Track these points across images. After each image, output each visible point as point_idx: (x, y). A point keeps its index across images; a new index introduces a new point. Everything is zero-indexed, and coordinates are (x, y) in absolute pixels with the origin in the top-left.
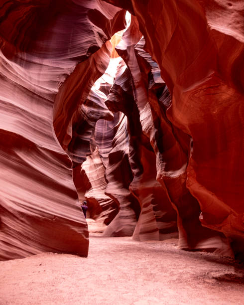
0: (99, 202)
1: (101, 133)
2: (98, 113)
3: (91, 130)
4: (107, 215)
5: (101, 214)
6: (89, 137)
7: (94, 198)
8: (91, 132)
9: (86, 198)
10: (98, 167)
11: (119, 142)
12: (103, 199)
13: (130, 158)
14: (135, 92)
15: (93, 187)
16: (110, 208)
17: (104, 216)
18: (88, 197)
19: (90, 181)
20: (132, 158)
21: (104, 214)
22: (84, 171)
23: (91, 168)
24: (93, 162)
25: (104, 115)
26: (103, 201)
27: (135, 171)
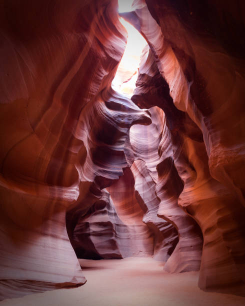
0: (159, 227)
1: (146, 145)
2: (130, 116)
3: (124, 138)
4: (170, 243)
5: (163, 242)
6: (123, 146)
7: (152, 223)
8: (124, 140)
9: (144, 222)
10: (151, 185)
11: (164, 149)
12: (163, 223)
13: (175, 161)
14: (160, 64)
15: (149, 209)
16: (173, 234)
17: (167, 245)
18: (146, 222)
19: (145, 202)
20: (177, 161)
21: (167, 242)
22: (137, 192)
23: (144, 187)
24: (145, 180)
25: (138, 118)
26: (162, 225)
27: (184, 177)
